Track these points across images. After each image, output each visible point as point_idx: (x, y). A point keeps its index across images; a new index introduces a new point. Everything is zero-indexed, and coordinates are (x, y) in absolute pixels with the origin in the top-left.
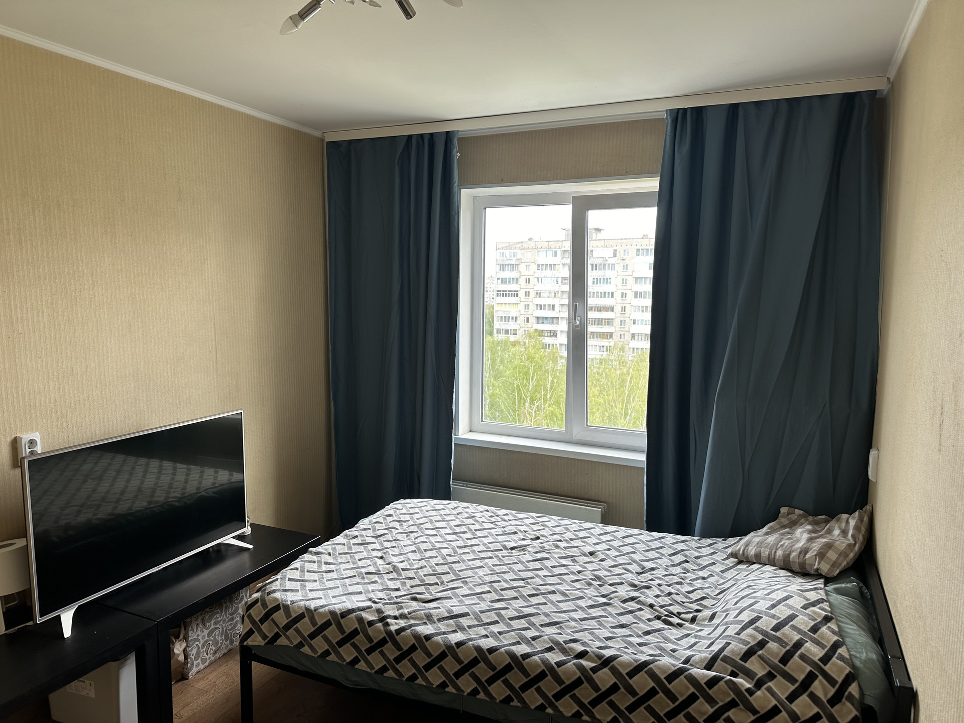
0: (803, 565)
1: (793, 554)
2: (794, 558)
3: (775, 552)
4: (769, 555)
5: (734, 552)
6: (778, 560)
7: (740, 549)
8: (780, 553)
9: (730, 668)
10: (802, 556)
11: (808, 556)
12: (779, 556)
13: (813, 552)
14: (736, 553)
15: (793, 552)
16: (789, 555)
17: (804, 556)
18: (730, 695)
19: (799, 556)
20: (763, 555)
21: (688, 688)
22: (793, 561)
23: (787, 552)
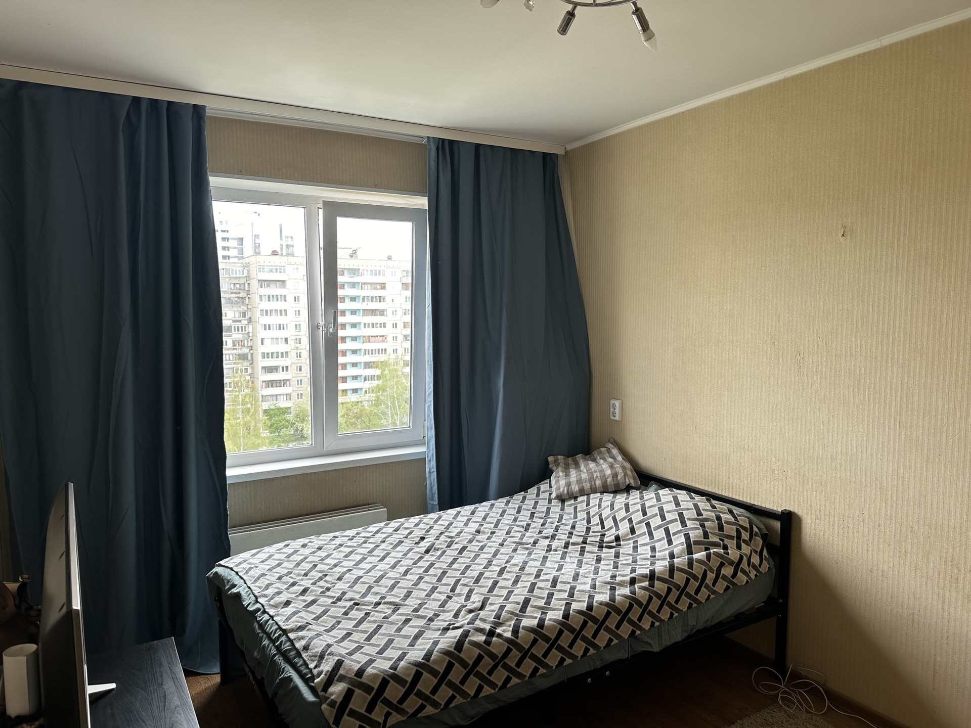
0: (617, 485)
1: (609, 480)
2: (610, 482)
3: (595, 483)
4: (591, 486)
5: (560, 494)
6: (599, 487)
7: (564, 491)
8: (598, 482)
9: (703, 547)
10: (615, 479)
11: (619, 478)
12: (599, 485)
13: (621, 474)
14: (561, 495)
15: (608, 478)
16: (606, 481)
17: (617, 479)
18: (719, 561)
19: (613, 480)
20: (585, 488)
21: (701, 568)
22: (610, 485)
23: (604, 480)
